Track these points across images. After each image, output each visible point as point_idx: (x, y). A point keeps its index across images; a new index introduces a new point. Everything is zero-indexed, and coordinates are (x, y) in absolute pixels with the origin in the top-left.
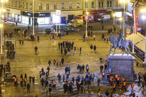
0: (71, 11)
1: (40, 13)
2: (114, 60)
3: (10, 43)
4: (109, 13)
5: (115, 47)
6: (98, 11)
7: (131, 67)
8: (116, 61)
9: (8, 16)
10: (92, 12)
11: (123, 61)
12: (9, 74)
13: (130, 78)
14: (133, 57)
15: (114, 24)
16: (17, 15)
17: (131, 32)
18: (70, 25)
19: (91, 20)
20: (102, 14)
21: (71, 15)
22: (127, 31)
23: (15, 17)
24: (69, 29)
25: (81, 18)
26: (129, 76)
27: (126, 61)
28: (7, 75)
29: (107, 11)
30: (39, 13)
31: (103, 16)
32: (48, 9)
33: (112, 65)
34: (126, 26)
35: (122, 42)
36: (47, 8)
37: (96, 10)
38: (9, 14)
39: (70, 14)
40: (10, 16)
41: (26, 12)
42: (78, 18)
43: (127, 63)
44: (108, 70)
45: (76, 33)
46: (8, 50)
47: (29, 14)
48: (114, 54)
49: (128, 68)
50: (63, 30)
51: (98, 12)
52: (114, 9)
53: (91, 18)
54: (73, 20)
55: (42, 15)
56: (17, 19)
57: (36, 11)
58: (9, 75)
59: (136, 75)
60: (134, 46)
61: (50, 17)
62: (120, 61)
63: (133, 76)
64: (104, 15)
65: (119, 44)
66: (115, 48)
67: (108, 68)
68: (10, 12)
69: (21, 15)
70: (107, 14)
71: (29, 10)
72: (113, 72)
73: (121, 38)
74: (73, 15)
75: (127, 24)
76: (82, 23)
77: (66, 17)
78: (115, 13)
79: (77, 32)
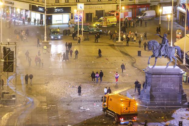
0: (99, 5)
1: (57, 8)
2: (155, 75)
3: (8, 50)
4: (154, 8)
5: (156, 56)
6: (139, 4)
7: (179, 85)
8: (158, 76)
9: (12, 12)
10: (130, 7)
11: (168, 76)
12: (7, 93)
13: (177, 100)
14: (181, 70)
15: (160, 24)
16: (25, 10)
17: (182, 35)
18: (98, 25)
19: (128, 18)
20: (144, 9)
21: (100, 11)
22: (177, 33)
23: (22, 14)
24: (96, 30)
25: (113, 15)
26: (176, 97)
27: (172, 75)
28: (4, 95)
29: (150, 6)
30: (55, 7)
31: (145, 12)
32: (68, 2)
33: (152, 81)
34: (177, 26)
35: (165, 49)
36: (66, 1)
37: (136, 4)
38: (14, 9)
39: (98, 9)
40: (14, 11)
41: (37, 6)
42: (110, 15)
43: (173, 78)
44: (146, 88)
45: (105, 36)
46: (5, 59)
47: (41, 9)
48: (155, 66)
49: (175, 86)
50: (87, 32)
51: (138, 7)
52: (160, 2)
53: (128, 15)
54: (102, 18)
55: (59, 10)
56: (24, 16)
57: (50, 5)
58: (7, 95)
59: (186, 96)
60: (186, 54)
61: (70, 14)
62: (163, 76)
63: (181, 97)
64: (146, 10)
65: (162, 52)
66: (156, 58)
67: (146, 86)
68: (14, 6)
69: (30, 10)
70: (151, 9)
71: (40, 3)
72: (152, 92)
73: (164, 43)
74: (103, 11)
75: (179, 24)
76: (116, 22)
77: (93, 13)
78: (162, 8)
79: (107, 34)
